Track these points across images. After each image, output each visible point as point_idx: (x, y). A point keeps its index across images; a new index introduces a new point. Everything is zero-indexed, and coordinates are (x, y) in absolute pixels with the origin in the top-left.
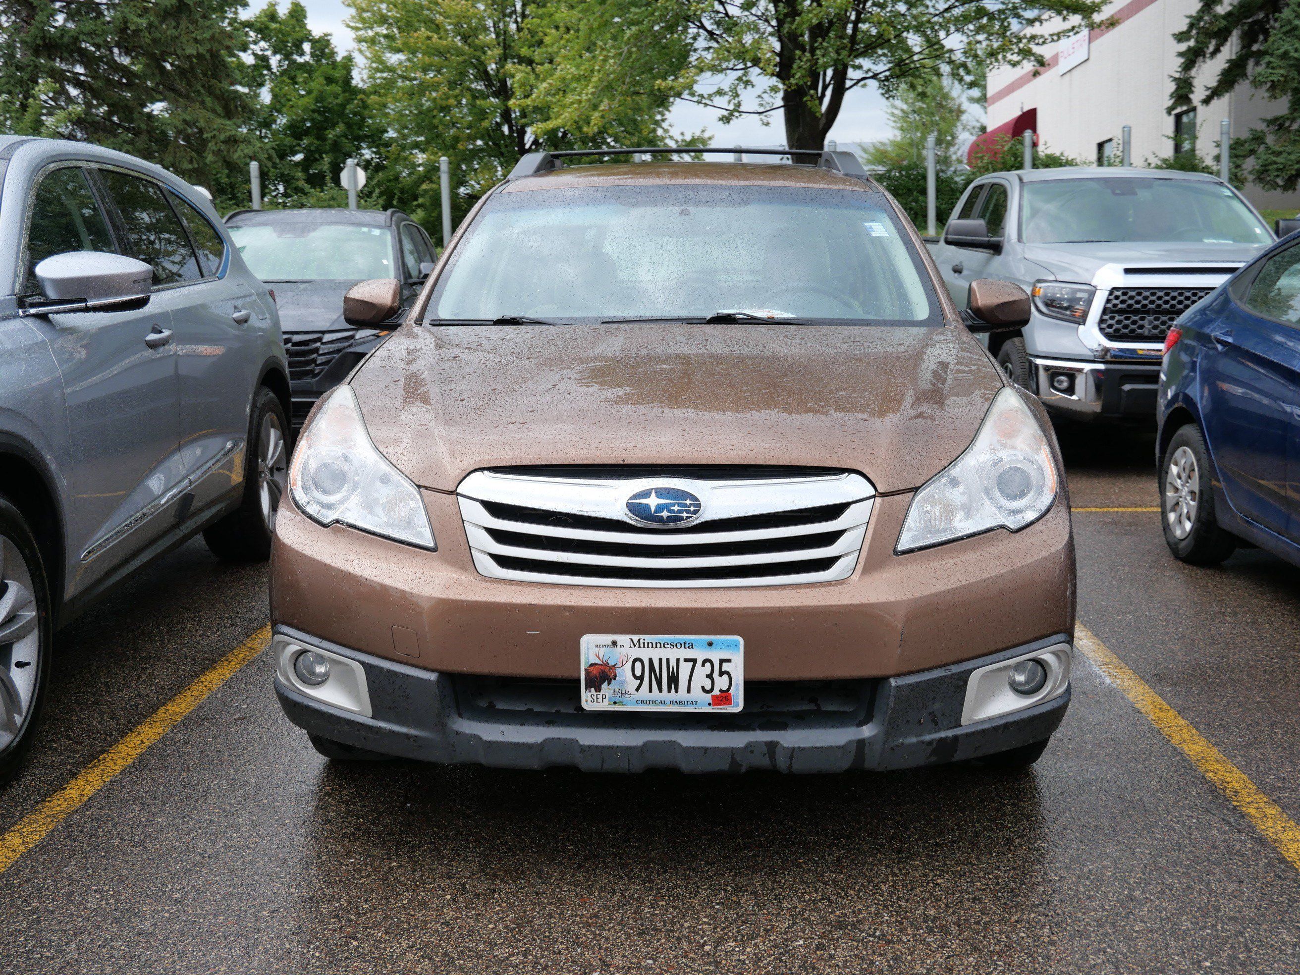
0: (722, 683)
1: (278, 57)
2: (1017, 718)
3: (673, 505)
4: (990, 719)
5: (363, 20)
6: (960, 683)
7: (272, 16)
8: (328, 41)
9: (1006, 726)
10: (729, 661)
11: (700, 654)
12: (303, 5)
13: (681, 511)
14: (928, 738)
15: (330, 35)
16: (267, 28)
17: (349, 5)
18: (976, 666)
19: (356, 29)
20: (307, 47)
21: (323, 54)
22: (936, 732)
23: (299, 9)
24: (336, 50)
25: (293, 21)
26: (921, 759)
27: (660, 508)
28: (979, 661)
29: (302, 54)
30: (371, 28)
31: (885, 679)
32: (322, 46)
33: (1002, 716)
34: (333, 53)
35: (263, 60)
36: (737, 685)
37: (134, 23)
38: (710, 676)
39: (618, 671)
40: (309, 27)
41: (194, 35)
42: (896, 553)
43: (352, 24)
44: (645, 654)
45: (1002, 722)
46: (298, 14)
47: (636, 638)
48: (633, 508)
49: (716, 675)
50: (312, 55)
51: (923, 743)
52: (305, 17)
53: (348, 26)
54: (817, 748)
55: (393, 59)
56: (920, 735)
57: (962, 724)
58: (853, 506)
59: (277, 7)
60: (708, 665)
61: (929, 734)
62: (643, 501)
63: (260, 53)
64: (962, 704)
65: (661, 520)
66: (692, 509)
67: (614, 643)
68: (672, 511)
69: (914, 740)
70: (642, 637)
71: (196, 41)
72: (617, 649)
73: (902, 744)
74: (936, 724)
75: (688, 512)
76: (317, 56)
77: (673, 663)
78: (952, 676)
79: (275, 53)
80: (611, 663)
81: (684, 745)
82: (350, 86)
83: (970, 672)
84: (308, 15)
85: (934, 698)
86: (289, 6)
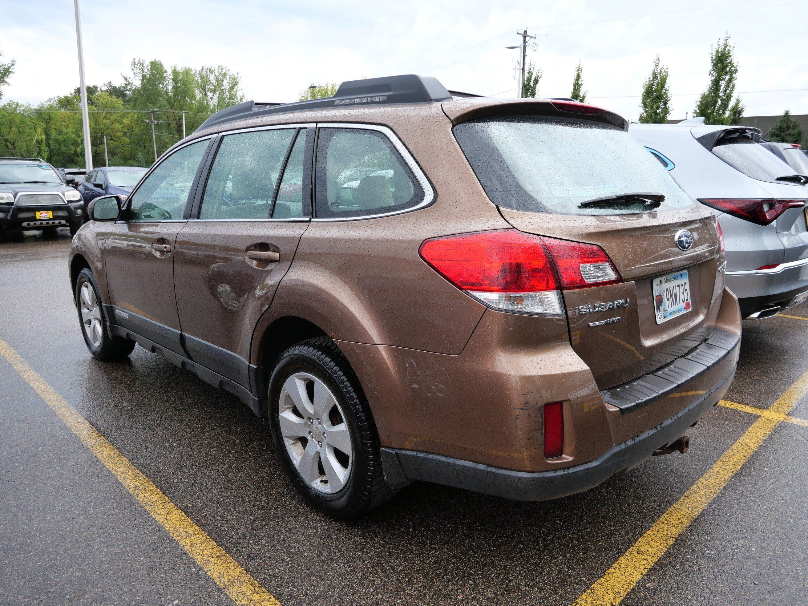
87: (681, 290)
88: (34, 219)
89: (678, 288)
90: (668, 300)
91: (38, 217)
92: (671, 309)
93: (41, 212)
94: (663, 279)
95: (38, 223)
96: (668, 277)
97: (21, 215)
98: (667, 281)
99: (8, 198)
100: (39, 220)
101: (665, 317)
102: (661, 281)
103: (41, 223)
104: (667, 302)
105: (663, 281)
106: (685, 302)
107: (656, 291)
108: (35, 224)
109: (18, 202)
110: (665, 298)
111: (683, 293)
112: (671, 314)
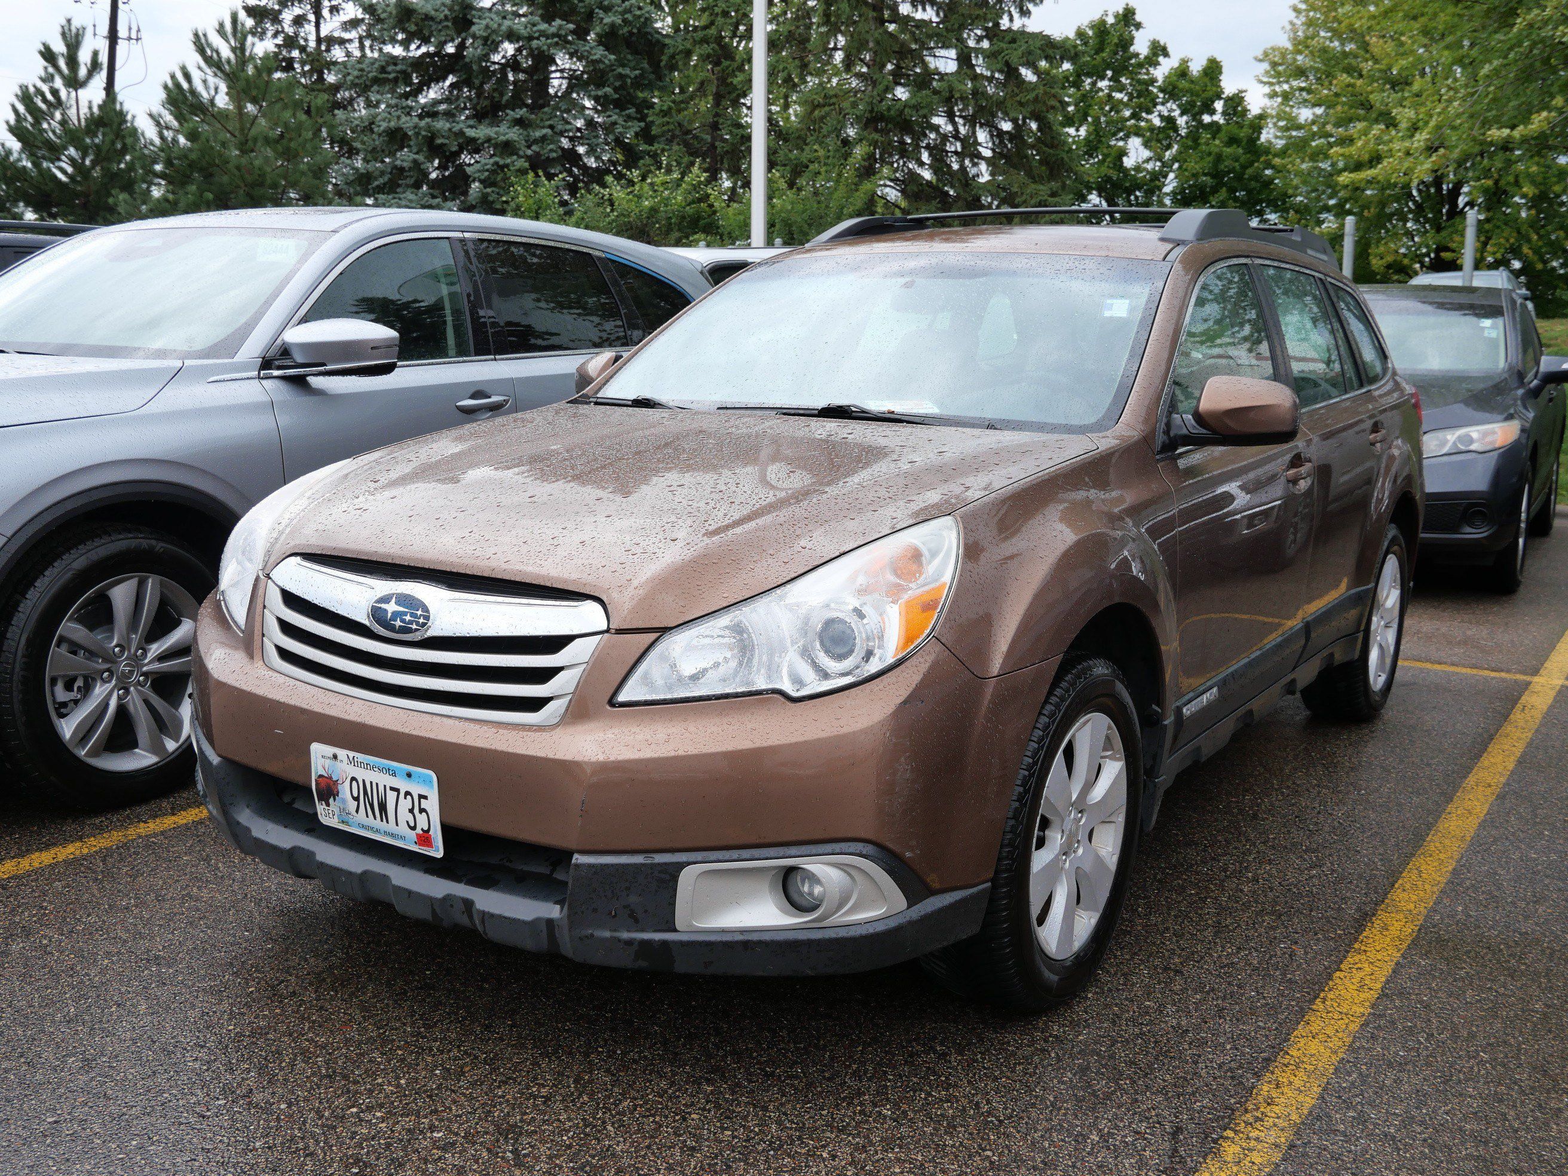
0: (422, 822)
1: (1185, 118)
2: (767, 937)
3: (405, 614)
4: (723, 931)
5: (1278, 74)
6: (669, 876)
7: (1182, 72)
8: (1243, 98)
9: (746, 945)
10: (425, 798)
11: (404, 786)
12: (1218, 59)
13: (411, 622)
14: (625, 935)
15: (1245, 91)
16: (1175, 87)
17: (1260, 61)
18: (691, 860)
19: (1271, 84)
20: (1219, 105)
21: (1235, 113)
22: (637, 931)
23: (1214, 65)
24: (1249, 107)
25: (1207, 80)
26: (624, 960)
27: (396, 614)
28: (699, 856)
29: (1213, 112)
30: (1287, 82)
31: (570, 854)
32: (1235, 103)
33: (743, 931)
34: (1246, 111)
35: (1170, 121)
36: (435, 827)
37: (959, 91)
38: (411, 811)
39: (340, 787)
40: (1222, 84)
41: (1018, 98)
42: (612, 703)
43: (1265, 80)
44: (361, 774)
45: (739, 937)
46: (1213, 69)
47: (351, 754)
48: (376, 613)
49: (416, 810)
50: (1224, 113)
51: (619, 940)
52: (1221, 73)
53: (1262, 82)
54: (505, 918)
55: (1305, 114)
56: (615, 930)
57: (678, 927)
58: (577, 640)
59: (1189, 64)
60: (409, 797)
61: (629, 931)
62: (383, 606)
63: (1166, 114)
64: (673, 904)
65: (392, 628)
66: (421, 620)
67: (335, 757)
68: (403, 621)
69: (607, 934)
70: (357, 755)
71: (1021, 104)
72: (338, 763)
73: (592, 935)
74: (635, 921)
75: (417, 623)
76: (1229, 114)
77: (381, 789)
78: (653, 866)
79: (1182, 114)
80: (335, 779)
81: (394, 882)
82: (1255, 145)
83: (681, 866)
84: (1224, 70)
85: (628, 889)
86: (1204, 63)
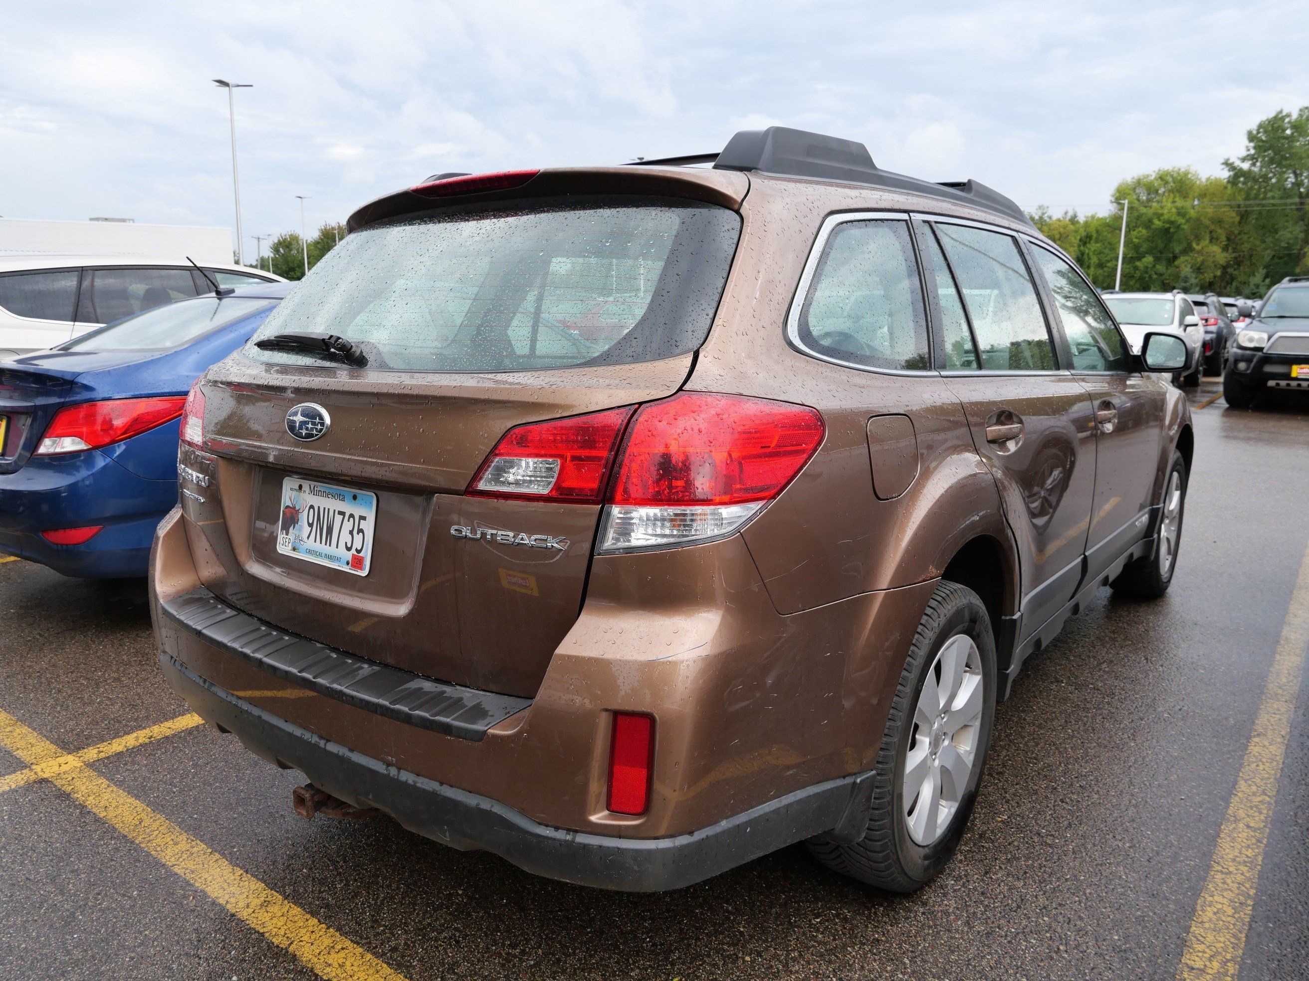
87: (348, 526)
88: (1287, 376)
89: (339, 518)
90: (311, 525)
91: (1294, 374)
92: (311, 544)
93: (1303, 366)
94: (306, 484)
95: (1294, 384)
96: (321, 486)
97: (1269, 369)
98: (313, 491)
99: (1260, 340)
100: (1296, 379)
101: (294, 549)
102: (300, 487)
103: (1299, 385)
104: (307, 530)
105: (306, 487)
106: (353, 551)
107: (288, 499)
108: (1288, 385)
109: (1270, 348)
110: (303, 518)
111: (351, 532)
112: (310, 552)
